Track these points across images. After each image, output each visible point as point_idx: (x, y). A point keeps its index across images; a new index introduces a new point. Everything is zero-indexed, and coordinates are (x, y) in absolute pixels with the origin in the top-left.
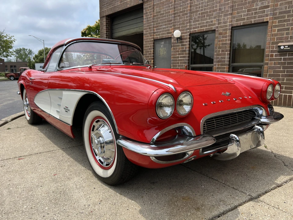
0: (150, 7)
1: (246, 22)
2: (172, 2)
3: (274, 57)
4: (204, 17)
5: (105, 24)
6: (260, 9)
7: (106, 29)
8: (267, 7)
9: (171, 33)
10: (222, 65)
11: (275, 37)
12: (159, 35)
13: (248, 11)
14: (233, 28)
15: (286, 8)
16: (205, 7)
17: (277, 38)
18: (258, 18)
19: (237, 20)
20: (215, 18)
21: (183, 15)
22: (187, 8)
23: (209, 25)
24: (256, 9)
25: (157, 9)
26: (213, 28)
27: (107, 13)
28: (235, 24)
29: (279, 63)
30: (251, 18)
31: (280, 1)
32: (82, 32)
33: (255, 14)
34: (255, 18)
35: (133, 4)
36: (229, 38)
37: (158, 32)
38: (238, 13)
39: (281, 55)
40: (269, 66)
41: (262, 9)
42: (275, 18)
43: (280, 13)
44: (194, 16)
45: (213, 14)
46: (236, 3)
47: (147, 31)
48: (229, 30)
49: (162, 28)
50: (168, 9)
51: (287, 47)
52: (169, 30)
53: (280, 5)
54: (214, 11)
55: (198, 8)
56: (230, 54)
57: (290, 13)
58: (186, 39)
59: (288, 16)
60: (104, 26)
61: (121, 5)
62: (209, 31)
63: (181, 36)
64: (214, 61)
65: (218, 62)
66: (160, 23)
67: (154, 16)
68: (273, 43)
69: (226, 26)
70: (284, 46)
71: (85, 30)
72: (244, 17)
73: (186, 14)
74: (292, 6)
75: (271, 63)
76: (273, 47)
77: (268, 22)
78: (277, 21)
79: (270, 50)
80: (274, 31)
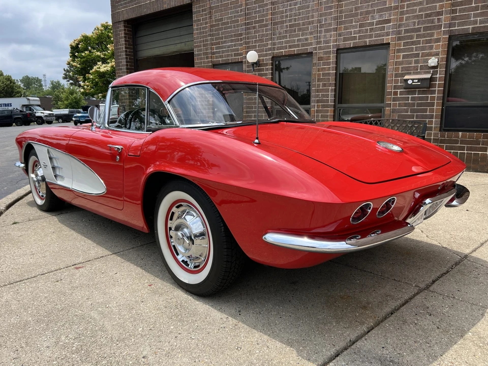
0: (205, 10)
1: (358, 42)
2: (241, 5)
3: (399, 96)
4: (295, 31)
5: (123, 35)
6: (378, 25)
7: (126, 44)
8: (388, 21)
9: (241, 54)
10: (323, 106)
11: (400, 67)
12: (221, 57)
13: (361, 26)
14: (339, 51)
15: (414, 25)
16: (296, 16)
17: (402, 68)
18: (375, 37)
19: (345, 39)
20: (311, 33)
21: (260, 27)
22: (267, 16)
23: (303, 45)
24: (372, 24)
25: (216, 15)
26: (309, 49)
27: (127, 17)
28: (342, 44)
29: (406, 105)
30: (365, 37)
31: (406, 14)
32: (71, 45)
33: (371, 31)
34: (370, 38)
35: (173, 4)
36: (333, 66)
37: (219, 52)
38: (346, 28)
39: (408, 93)
40: (392, 108)
41: (381, 24)
42: (399, 39)
43: (406, 31)
44: (280, 30)
45: (308, 28)
46: (343, 13)
47: (200, 50)
48: (333, 53)
49: (226, 47)
50: (235, 17)
51: (417, 81)
52: (238, 50)
53: (406, 20)
54: (309, 24)
55: (284, 17)
56: (335, 89)
57: (420, 31)
58: (266, 64)
59: (418, 36)
60: (122, 38)
61: (152, 5)
62: (303, 54)
63: (259, 61)
64: (311, 101)
65: (318, 101)
66: (222, 38)
67: (212, 26)
68: (396, 76)
69: (329, 47)
70: (413, 80)
71: (76, 42)
72: (355, 35)
73: (266, 25)
74: (424, 23)
75: (395, 105)
76: (396, 81)
77: (389, 44)
78: (402, 44)
79: (393, 85)
80: (398, 57)
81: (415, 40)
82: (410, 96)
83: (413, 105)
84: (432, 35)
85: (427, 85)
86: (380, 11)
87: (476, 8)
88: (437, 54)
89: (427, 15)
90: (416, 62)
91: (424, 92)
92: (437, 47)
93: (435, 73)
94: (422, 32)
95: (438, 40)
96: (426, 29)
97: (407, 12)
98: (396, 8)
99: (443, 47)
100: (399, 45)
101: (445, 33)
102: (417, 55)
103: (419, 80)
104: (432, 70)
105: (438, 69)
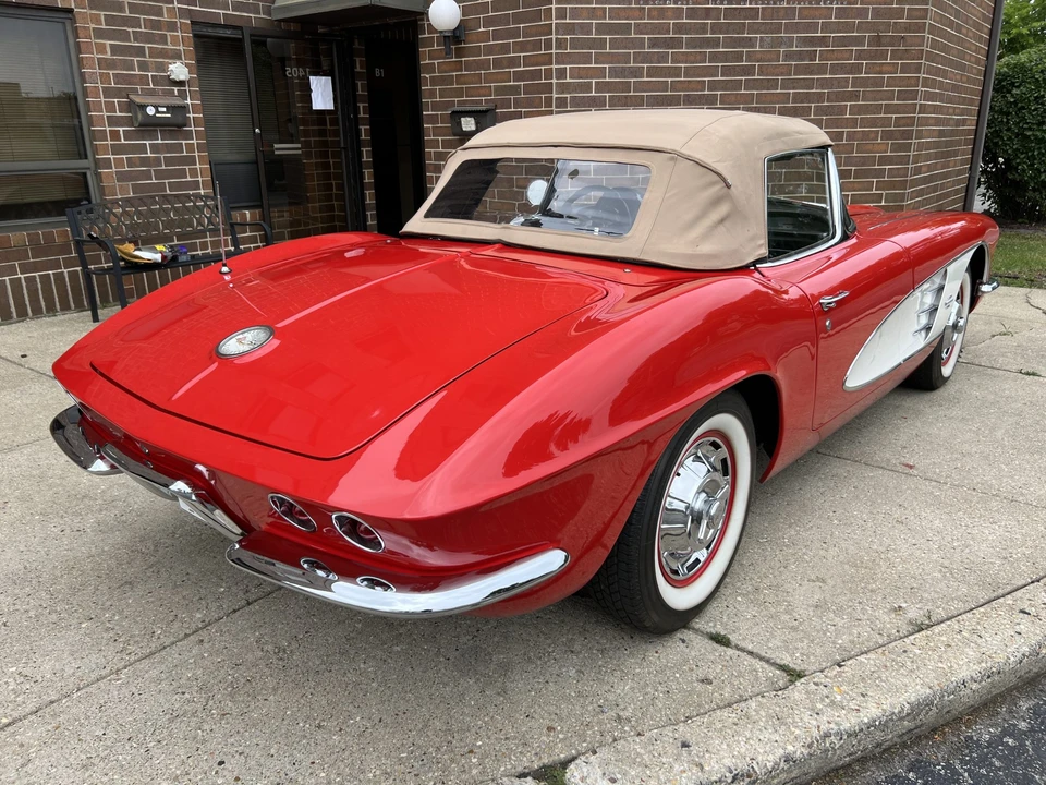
3: (123, 141)
11: (110, 72)
17: (115, 76)
29: (142, 162)
39: (143, 135)
40: (115, 170)
59: (132, 9)
68: (107, 93)
70: (156, 106)
75: (119, 163)
76: (110, 107)
77: (70, 11)
78: (103, 18)
79: (105, 114)
80: (101, 49)
81: (127, 14)
82: (147, 142)
83: (157, 161)
84: (159, 12)
85: (174, 126)
88: (177, 56)
90: (143, 66)
91: (172, 135)
92: (175, 41)
93: (183, 95)
95: (172, 26)
99: (186, 43)
100: (96, 19)
101: (183, 13)
102: (140, 52)
103: (167, 107)
104: (176, 89)
105: (187, 88)
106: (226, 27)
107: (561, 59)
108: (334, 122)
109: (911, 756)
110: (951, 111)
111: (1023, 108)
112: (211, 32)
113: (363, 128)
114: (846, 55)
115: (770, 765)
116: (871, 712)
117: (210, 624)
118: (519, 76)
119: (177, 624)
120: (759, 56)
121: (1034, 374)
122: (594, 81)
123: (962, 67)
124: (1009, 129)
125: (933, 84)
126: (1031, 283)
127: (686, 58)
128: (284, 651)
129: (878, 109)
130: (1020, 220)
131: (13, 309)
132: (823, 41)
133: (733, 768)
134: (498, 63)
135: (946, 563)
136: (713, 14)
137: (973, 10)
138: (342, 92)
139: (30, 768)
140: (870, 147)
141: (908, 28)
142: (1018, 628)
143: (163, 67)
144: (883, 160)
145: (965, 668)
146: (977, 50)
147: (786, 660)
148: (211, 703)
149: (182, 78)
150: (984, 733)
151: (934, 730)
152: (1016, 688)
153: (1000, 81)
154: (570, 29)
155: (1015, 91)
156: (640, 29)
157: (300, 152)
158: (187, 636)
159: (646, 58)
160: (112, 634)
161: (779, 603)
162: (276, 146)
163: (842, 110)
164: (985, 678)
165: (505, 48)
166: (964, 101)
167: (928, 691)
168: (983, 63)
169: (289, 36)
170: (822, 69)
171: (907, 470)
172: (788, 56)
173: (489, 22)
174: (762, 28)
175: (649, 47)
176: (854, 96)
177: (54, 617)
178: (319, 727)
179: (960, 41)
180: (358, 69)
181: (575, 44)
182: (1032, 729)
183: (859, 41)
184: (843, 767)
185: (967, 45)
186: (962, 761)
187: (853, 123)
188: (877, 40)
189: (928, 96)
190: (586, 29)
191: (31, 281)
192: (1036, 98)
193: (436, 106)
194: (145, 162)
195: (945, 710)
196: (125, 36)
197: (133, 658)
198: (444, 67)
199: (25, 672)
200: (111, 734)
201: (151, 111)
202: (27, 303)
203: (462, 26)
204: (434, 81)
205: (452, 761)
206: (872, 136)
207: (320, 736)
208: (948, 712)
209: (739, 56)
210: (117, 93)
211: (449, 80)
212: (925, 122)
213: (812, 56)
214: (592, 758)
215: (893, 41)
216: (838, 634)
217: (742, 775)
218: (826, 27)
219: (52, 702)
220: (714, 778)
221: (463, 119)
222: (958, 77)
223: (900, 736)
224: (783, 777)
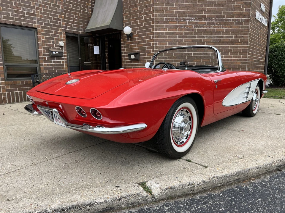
1: (16, 22)
3: (47, 60)
6: (28, 15)
8: (34, 15)
13: (16, 12)
14: (1, 25)
15: (49, 22)
17: (46, 44)
18: (27, 22)
19: (4, 18)
24: (24, 13)
28: (2, 20)
30: (20, 20)
33: (23, 17)
34: (24, 21)
38: (4, 10)
39: (51, 59)
40: (44, 67)
41: (30, 15)
42: (42, 27)
43: (45, 24)
53: (44, 17)
68: (44, 48)
72: (12, 17)
74: (53, 22)
75: (45, 65)
76: (44, 52)
77: (36, 28)
78: (44, 31)
79: (43, 53)
80: (43, 38)
81: (50, 30)
82: (53, 60)
83: (55, 65)
84: (58, 30)
85: (60, 57)
86: (27, 6)
87: (73, 23)
88: (61, 40)
89: (54, 19)
90: (53, 42)
91: (59, 59)
92: (61, 37)
93: (62, 49)
94: (53, 27)
95: (61, 33)
96: (54, 26)
97: (44, 13)
98: (37, 9)
99: (64, 37)
100: (43, 31)
101: (63, 30)
102: (53, 39)
103: (58, 52)
104: (60, 48)
105: (63, 48)
106: (74, 34)
107: (156, 40)
108: (99, 58)
109: (237, 185)
110: (257, 56)
111: (278, 57)
112: (70, 35)
113: (107, 59)
114: (228, 40)
115: (198, 183)
116: (226, 173)
117: (59, 156)
118: (145, 45)
119: (51, 156)
120: (206, 40)
121: (279, 114)
122: (164, 46)
123: (260, 45)
124: (274, 62)
125: (252, 48)
126: (281, 98)
127: (187, 41)
128: (78, 161)
129: (237, 54)
130: (279, 86)
131: (15, 100)
132: (222, 37)
133: (189, 182)
134: (140, 42)
135: (250, 148)
136: (194, 30)
137: (262, 31)
138: (101, 50)
139: (12, 180)
140: (236, 63)
141: (244, 34)
142: (266, 159)
143: (58, 43)
144: (239, 66)
145: (251, 166)
146: (264, 41)
147: (206, 165)
148: (58, 170)
149: (62, 45)
150: (257, 181)
151: (244, 181)
152: (266, 173)
153: (271, 50)
154: (158, 33)
155: (275, 53)
156: (176, 34)
157: (90, 64)
158: (53, 158)
159: (177, 41)
160: (35, 158)
161: (205, 155)
162: (84, 62)
163: (228, 54)
164: (257, 168)
165: (142, 38)
166: (261, 54)
167: (241, 170)
168: (266, 45)
169: (89, 36)
170: (222, 44)
171: (242, 131)
172: (214, 40)
173: (138, 32)
174: (207, 34)
175: (178, 38)
176: (231, 50)
177: (21, 155)
178: (85, 174)
179: (258, 38)
180: (106, 45)
181: (159, 37)
182: (270, 181)
183: (231, 37)
184: (218, 187)
185: (261, 40)
186: (250, 186)
187: (231, 57)
188: (236, 37)
189: (250, 51)
190: (162, 33)
191: (21, 93)
192: (281, 54)
193: (125, 53)
194: (52, 65)
195: (246, 175)
196: (49, 35)
197: (40, 162)
198: (127, 43)
199: (13, 164)
200: (32, 175)
201: (54, 53)
202: (19, 98)
203: (132, 33)
204: (124, 47)
205: (118, 181)
206: (236, 60)
207: (85, 176)
208: (247, 176)
209: (201, 40)
210: (46, 48)
211: (128, 47)
212: (250, 57)
213: (220, 40)
214: (153, 180)
215: (240, 37)
216: (220, 160)
217: (191, 184)
218: (223, 34)
219: (19, 169)
220: (184, 184)
221: (131, 56)
222: (259, 47)
223: (234, 181)
224: (202, 186)
